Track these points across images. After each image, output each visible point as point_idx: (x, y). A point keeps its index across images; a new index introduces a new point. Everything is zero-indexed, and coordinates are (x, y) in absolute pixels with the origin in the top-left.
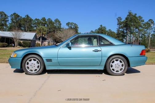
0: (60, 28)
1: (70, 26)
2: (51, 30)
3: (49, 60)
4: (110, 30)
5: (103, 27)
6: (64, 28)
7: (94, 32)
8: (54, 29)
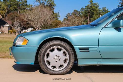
0: (26, 5)
1: (41, 2)
2: (11, 8)
3: (85, 50)
4: (104, 9)
5: (94, 4)
6: (32, 5)
7: (79, 12)
8: (16, 7)
